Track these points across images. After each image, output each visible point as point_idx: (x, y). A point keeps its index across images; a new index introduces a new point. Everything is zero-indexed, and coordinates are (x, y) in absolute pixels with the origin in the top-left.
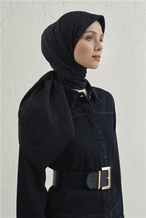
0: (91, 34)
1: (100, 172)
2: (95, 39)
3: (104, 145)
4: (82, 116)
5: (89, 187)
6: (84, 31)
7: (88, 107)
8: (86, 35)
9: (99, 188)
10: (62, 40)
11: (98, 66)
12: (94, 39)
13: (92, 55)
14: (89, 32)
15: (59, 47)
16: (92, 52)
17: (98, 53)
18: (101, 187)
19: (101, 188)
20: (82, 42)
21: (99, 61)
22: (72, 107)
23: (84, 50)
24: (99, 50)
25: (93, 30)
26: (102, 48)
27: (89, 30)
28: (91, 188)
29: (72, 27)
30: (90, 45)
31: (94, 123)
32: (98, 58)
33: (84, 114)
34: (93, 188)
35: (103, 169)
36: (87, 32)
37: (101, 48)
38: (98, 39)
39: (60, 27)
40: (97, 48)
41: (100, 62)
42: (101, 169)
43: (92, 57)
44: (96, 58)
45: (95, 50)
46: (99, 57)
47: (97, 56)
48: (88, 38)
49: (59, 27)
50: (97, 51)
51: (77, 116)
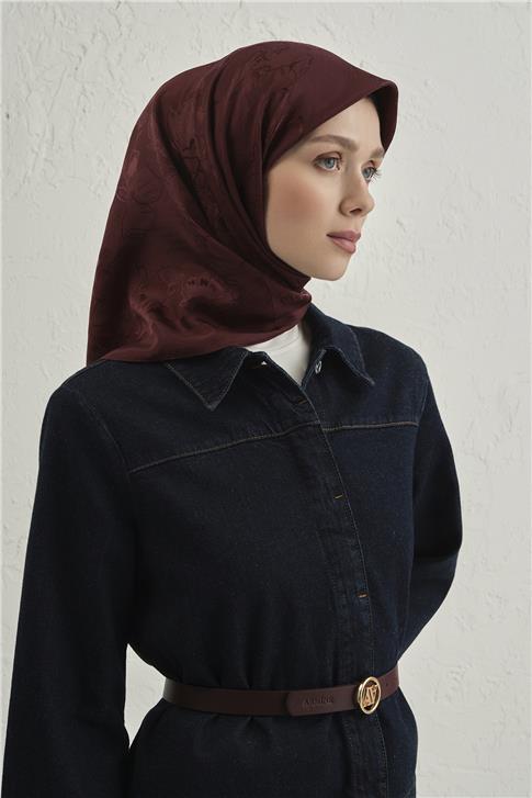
0: (335, 147)
2: (347, 169)
8: (312, 148)
12: (342, 168)
13: (328, 231)
17: (348, 225)
21: (350, 252)
23: (301, 205)
24: (358, 211)
25: (345, 134)
26: (368, 203)
27: (328, 133)
30: (326, 189)
32: (348, 244)
33: (278, 432)
36: (319, 139)
37: (365, 207)
40: (350, 206)
41: (353, 256)
43: (332, 236)
44: (343, 240)
45: (341, 209)
46: (354, 237)
47: (347, 236)
48: (323, 162)
50: (348, 213)
51: (247, 442)
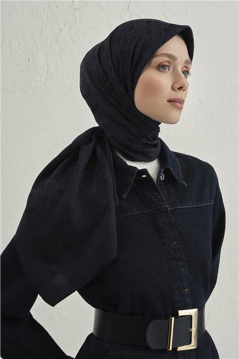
0: (166, 59)
1: (173, 318)
2: (173, 70)
3: (182, 270)
4: (142, 213)
5: (151, 346)
6: (152, 55)
7: (153, 197)
8: (156, 60)
9: (171, 349)
10: (113, 70)
11: (179, 118)
12: (171, 69)
13: (168, 99)
14: (161, 56)
15: (108, 84)
16: (168, 93)
17: (179, 95)
18: (175, 347)
19: (175, 349)
20: (149, 75)
21: (181, 109)
22: (125, 196)
23: (153, 89)
24: (181, 88)
25: (169, 52)
26: (186, 85)
27: (162, 52)
28: (155, 348)
29: (131, 47)
30: (165, 80)
31: (165, 228)
32: (178, 105)
33: (147, 210)
34: (158, 348)
35: (182, 313)
36: (158, 56)
37: (184, 85)
38: (180, 69)
39: (111, 48)
40: (177, 86)
42: (178, 313)
43: (169, 101)
44: (177, 103)
45: (173, 89)
46: (181, 102)
48: (161, 67)
49: (108, 48)
50: (177, 90)
51: (132, 215)
